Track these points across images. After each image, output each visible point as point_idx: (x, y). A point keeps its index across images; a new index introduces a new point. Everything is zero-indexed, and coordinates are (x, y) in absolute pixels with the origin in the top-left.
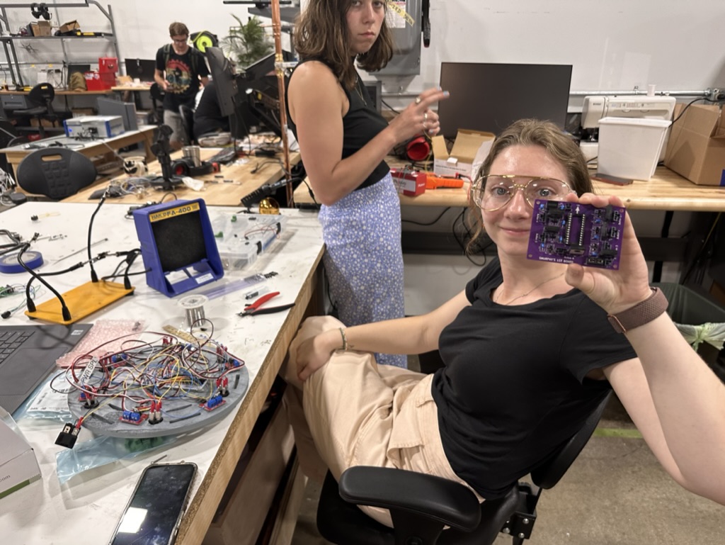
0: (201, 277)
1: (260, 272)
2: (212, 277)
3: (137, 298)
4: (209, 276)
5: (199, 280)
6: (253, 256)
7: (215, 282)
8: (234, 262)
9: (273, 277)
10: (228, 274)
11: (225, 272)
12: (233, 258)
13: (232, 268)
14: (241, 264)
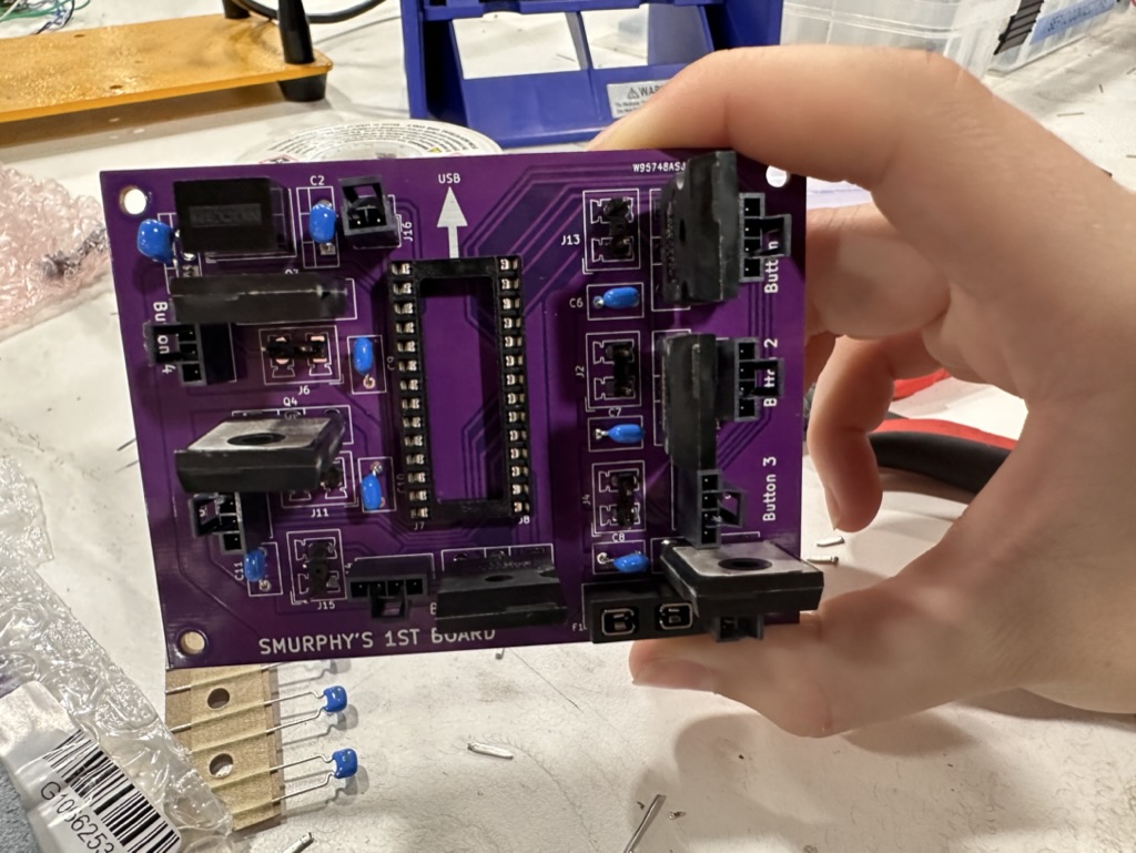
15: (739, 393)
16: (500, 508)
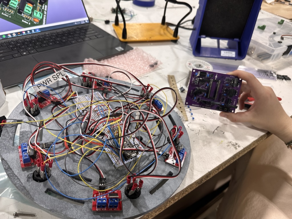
0: (225, 52)
1: (275, 71)
2: (234, 56)
3: (176, 46)
4: (233, 54)
5: (223, 53)
6: (278, 55)
7: (234, 61)
8: (259, 52)
9: (284, 80)
10: (248, 60)
11: (247, 57)
12: (261, 48)
13: (255, 56)
14: (264, 56)
15: (234, 94)
16: (214, 98)
